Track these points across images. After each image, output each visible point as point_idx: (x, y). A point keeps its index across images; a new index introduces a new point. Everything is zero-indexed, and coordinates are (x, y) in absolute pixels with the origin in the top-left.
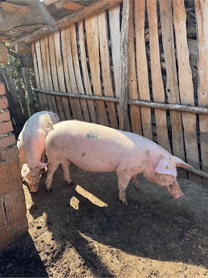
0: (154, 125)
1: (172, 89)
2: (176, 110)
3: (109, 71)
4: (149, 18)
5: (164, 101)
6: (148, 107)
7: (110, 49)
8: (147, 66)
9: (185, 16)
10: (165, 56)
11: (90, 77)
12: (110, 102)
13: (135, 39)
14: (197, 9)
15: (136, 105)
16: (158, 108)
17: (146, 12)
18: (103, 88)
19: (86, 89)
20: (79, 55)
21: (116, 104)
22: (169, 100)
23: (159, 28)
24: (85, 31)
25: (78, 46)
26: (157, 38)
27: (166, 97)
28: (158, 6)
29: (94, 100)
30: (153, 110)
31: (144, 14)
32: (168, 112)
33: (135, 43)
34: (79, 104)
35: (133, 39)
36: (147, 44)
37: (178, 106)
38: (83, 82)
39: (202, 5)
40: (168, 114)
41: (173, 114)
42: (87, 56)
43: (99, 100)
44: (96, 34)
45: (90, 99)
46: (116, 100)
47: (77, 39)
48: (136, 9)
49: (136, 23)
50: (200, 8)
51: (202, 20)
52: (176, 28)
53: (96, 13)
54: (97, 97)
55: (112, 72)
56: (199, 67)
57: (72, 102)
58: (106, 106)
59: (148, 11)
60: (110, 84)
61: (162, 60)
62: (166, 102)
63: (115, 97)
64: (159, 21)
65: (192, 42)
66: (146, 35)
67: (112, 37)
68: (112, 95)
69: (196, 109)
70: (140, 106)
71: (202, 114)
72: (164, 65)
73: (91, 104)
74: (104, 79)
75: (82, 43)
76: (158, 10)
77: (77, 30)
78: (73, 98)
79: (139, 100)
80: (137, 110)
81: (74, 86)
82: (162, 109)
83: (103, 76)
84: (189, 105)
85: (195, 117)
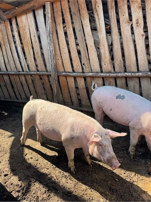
0: (77, 88)
1: (86, 64)
2: (90, 77)
3: (40, 53)
4: (65, 16)
5: (81, 71)
6: (71, 76)
7: (39, 38)
8: (67, 49)
9: (88, 16)
10: (78, 41)
11: (26, 59)
12: (43, 75)
13: (57, 31)
14: (94, 11)
15: (63, 76)
16: (78, 76)
17: (62, 12)
18: (37, 66)
19: (24, 67)
20: (15, 43)
21: (48, 76)
22: (85, 71)
23: (72, 23)
24: (17, 25)
25: (13, 36)
26: (72, 30)
27: (83, 69)
28: (70, 9)
29: (31, 75)
30: (75, 78)
31: (61, 13)
32: (85, 78)
33: (57, 33)
34: (18, 79)
35: (55, 31)
36: (66, 33)
37: (91, 74)
38: (20, 62)
39: (97, 9)
40: (85, 80)
41: (88, 80)
42: (22, 43)
43: (35, 74)
44: (27, 27)
45: (28, 75)
46: (48, 73)
47: (12, 31)
48: (55, 10)
49: (56, 20)
50: (96, 11)
51: (99, 19)
52: (83, 24)
53: (25, 12)
54: (33, 73)
55: (43, 54)
56: (101, 48)
57: (12, 78)
58: (41, 79)
59: (64, 12)
60: (42, 62)
61: (77, 45)
62: (83, 72)
63: (47, 71)
64: (72, 18)
65: (94, 32)
66: (64, 28)
67: (40, 29)
68: (45, 70)
69: (102, 74)
70: (66, 76)
71: (106, 77)
72: (78, 47)
73: (29, 78)
74: (37, 59)
75: (16, 34)
76: (70, 12)
77: (11, 24)
78: (13, 75)
79: (65, 72)
80: (64, 79)
81: (13, 66)
82: (80, 77)
83: (36, 57)
84: (97, 72)
85: (102, 80)
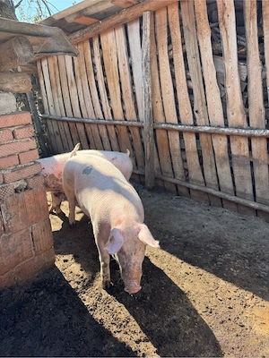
0: (183, 150)
1: (200, 111)
2: (206, 133)
3: (130, 92)
4: (172, 33)
5: (192, 123)
6: (175, 130)
7: (131, 67)
8: (172, 85)
9: (210, 32)
10: (191, 74)
11: (109, 100)
12: (132, 126)
13: (158, 56)
14: (221, 24)
15: (162, 129)
16: (186, 131)
17: (168, 27)
18: (124, 111)
19: (105, 113)
20: (95, 74)
21: (140, 128)
22: (198, 122)
23: (183, 44)
24: (100, 47)
25: (94, 65)
26: (182, 55)
27: (194, 118)
28: (181, 20)
29: (115, 126)
30: (181, 133)
31: (166, 29)
32: (197, 135)
33: (158, 61)
34: (97, 131)
35: (155, 56)
36: (171, 61)
37: (207, 128)
38: (101, 105)
39: (226, 21)
40: (198, 138)
41: (203, 137)
42: (105, 76)
43: (120, 125)
44: (114, 50)
45: (110, 125)
46: (140, 124)
47: (93, 57)
48: (157, 24)
49: (158, 39)
50: (224, 23)
51: (227, 36)
52: (201, 45)
53: (114, 28)
54: (118, 122)
55: (134, 93)
56: (227, 86)
57: (88, 129)
58: (129, 131)
59: (171, 26)
60: (133, 106)
61: (188, 79)
62: (195, 125)
63: (138, 120)
64: (182, 37)
65: (219, 59)
66: (169, 51)
67: (132, 54)
68: (135, 118)
69: (226, 130)
70: (167, 130)
71: (233, 135)
72: (191, 84)
73: (112, 129)
74: (125, 101)
75: (98, 61)
76: (181, 25)
77: (92, 46)
78: (90, 123)
79: (166, 123)
80: (164, 134)
81: (90, 110)
82: (190, 132)
83: (124, 97)
84: (219, 126)
85: (226, 139)
